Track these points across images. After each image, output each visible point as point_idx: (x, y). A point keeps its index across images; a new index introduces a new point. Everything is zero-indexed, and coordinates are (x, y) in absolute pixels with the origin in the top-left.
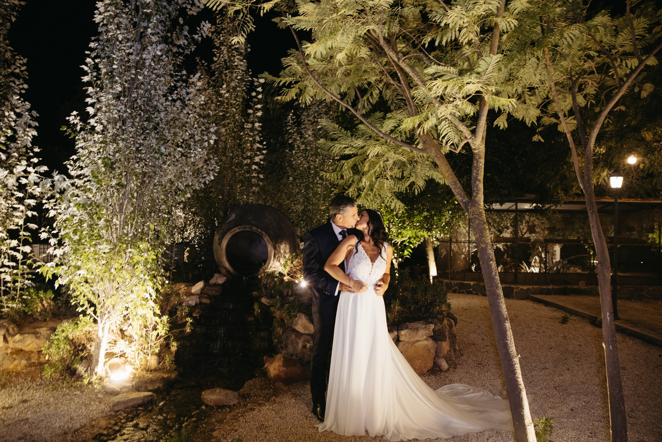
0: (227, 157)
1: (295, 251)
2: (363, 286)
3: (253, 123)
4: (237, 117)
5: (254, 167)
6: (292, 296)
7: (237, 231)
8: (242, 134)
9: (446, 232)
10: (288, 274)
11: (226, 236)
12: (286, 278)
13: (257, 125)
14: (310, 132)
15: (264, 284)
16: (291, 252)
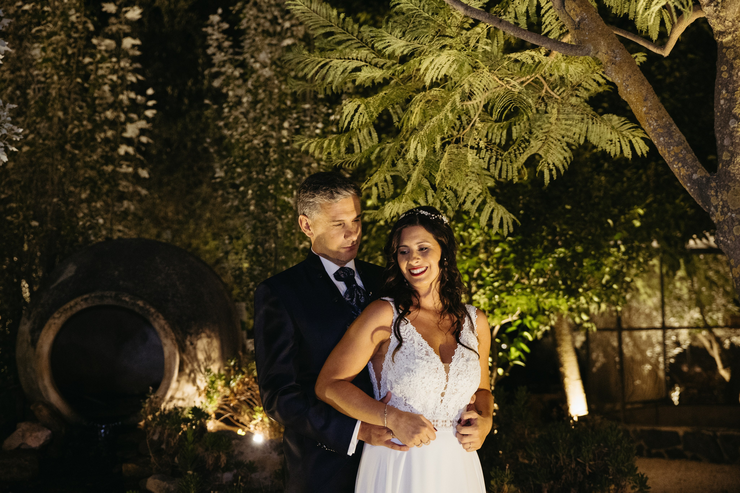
0: (50, 119)
1: (234, 355)
2: (424, 425)
3: (118, 38)
4: (73, 18)
5: (123, 150)
6: (227, 469)
7: (79, 308)
8: (87, 60)
9: (613, 298)
10: (218, 416)
11: (51, 321)
12: (212, 425)
13: (128, 42)
14: (263, 56)
15: (152, 441)
16: (224, 358)
